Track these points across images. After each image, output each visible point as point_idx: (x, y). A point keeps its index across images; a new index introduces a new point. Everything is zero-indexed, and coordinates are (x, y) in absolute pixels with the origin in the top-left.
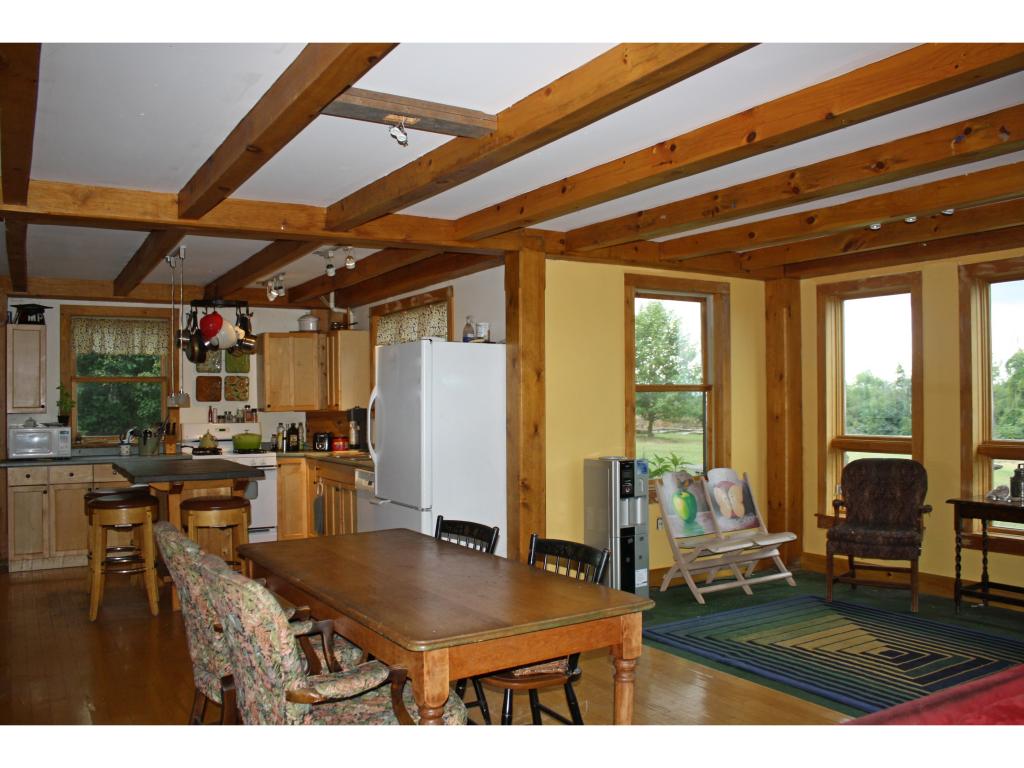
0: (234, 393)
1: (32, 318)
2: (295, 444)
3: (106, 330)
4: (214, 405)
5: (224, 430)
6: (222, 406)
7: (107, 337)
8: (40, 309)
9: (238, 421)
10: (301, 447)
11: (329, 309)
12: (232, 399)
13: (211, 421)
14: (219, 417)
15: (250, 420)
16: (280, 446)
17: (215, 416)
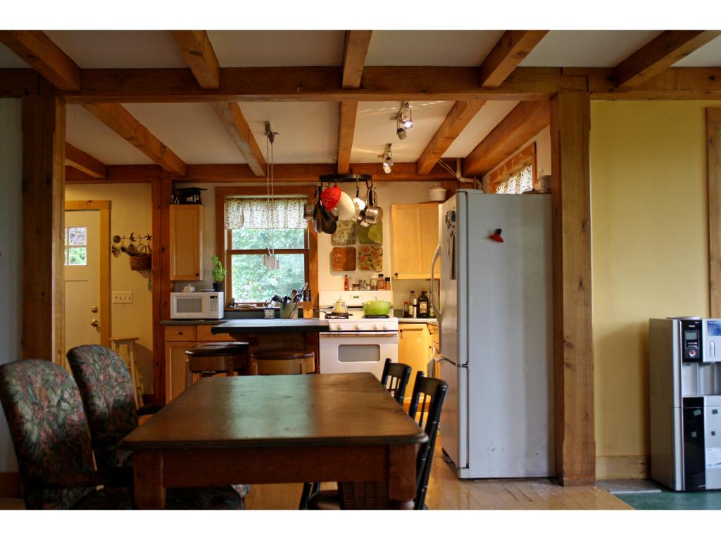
0: (368, 262)
1: (190, 199)
2: (425, 311)
3: (254, 208)
4: (350, 273)
5: (357, 297)
6: (357, 275)
7: (255, 212)
8: (197, 191)
9: (372, 288)
10: (432, 315)
11: (456, 179)
12: (367, 269)
13: (346, 289)
14: (354, 286)
15: (384, 288)
16: (411, 313)
17: (350, 284)
